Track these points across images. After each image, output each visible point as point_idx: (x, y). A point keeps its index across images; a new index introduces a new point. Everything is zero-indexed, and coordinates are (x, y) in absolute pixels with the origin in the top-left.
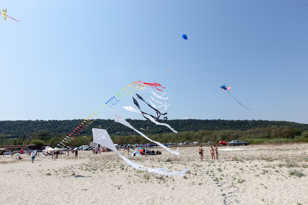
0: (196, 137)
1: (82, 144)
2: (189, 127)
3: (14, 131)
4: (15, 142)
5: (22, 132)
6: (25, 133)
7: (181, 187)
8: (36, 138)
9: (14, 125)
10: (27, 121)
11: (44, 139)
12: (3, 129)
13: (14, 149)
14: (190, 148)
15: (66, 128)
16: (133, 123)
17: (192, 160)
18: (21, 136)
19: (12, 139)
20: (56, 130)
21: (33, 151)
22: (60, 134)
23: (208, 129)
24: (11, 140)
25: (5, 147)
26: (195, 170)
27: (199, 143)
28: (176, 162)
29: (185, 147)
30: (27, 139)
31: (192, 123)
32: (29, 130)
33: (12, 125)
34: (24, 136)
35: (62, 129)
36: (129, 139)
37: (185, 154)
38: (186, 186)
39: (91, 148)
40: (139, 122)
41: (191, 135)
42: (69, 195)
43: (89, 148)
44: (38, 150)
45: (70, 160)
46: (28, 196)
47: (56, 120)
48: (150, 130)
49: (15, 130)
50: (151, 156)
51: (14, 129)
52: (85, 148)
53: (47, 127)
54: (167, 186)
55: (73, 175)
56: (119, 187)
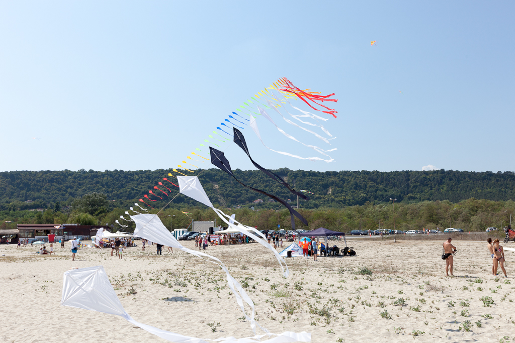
0: (455, 217)
1: (176, 225)
2: (438, 190)
3: (37, 194)
4: (40, 217)
5: (52, 197)
6: (59, 199)
7: (364, 336)
8: (81, 210)
9: (37, 181)
10: (62, 172)
11: (97, 213)
12: (15, 190)
13: (37, 231)
14: (431, 242)
15: (142, 188)
16: (295, 178)
17: (427, 274)
18: (51, 204)
19: (33, 210)
20: (121, 193)
21: (75, 237)
22: (130, 201)
23: (489, 195)
24: (32, 212)
25: (19, 226)
26: (422, 297)
27: (462, 231)
28: (383, 275)
29: (420, 239)
30: (62, 212)
31: (446, 181)
32: (66, 191)
33: (33, 180)
34: (57, 204)
35: (135, 191)
36: (283, 217)
37: (417, 256)
38: (376, 336)
39: (194, 235)
40: (309, 176)
41: (441, 211)
42: (101, 337)
43: (189, 235)
44: (84, 235)
45: (142, 259)
46: (20, 331)
47: (121, 171)
48: (335, 197)
49: (39, 191)
50: (328, 258)
51: (37, 188)
52: (181, 234)
53: (103, 186)
54: (329, 332)
55: (131, 293)
56: (214, 327)
